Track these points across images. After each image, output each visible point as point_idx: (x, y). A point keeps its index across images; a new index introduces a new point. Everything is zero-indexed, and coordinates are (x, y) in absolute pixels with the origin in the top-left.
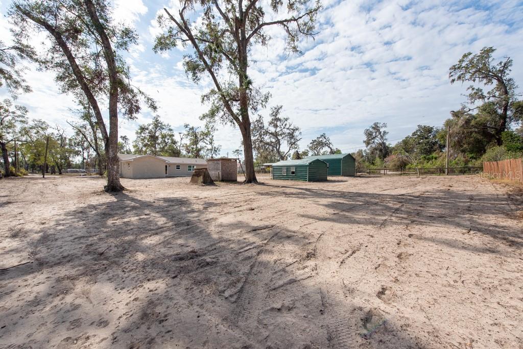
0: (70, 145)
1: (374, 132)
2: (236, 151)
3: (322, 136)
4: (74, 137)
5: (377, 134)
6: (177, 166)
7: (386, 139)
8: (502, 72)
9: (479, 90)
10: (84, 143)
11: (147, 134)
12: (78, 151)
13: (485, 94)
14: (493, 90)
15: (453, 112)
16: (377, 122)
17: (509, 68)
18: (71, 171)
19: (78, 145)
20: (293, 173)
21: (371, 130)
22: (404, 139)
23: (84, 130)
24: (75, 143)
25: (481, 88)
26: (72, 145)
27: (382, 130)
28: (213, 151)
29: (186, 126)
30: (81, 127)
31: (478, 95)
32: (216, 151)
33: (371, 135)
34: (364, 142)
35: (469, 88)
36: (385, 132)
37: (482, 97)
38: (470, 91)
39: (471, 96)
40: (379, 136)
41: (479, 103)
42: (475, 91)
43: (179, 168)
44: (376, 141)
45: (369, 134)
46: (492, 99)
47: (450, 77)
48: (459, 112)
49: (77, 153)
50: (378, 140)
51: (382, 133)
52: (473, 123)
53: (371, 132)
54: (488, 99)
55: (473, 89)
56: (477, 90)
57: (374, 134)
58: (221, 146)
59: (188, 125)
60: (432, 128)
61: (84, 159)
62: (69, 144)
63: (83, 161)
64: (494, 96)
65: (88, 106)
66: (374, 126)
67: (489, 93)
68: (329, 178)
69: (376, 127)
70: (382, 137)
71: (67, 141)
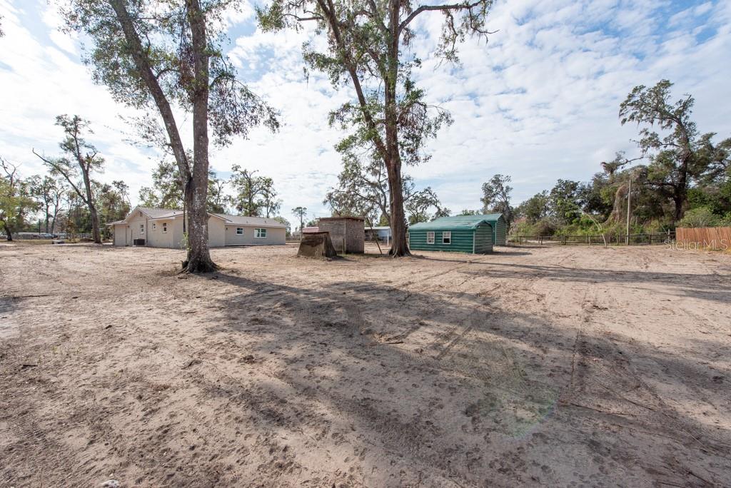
0: (23, 193)
1: (494, 188)
2: (298, 208)
3: (427, 190)
4: (29, 181)
5: (499, 190)
6: (238, 229)
7: (509, 197)
8: (681, 112)
9: (654, 135)
10: (48, 191)
11: (172, 179)
12: (39, 203)
13: (661, 140)
14: (670, 136)
15: (604, 163)
16: (498, 174)
17: (690, 108)
18: (23, 236)
19: (38, 193)
20: (446, 240)
21: (491, 184)
22: (533, 197)
23: (65, 167)
24: (32, 190)
25: (656, 132)
26: (27, 194)
27: (504, 185)
28: (269, 208)
29: (236, 168)
30: (59, 162)
31: (653, 141)
32: (274, 208)
33: (491, 191)
34: (483, 200)
35: (641, 132)
36: (508, 188)
37: (657, 144)
38: (643, 136)
39: (644, 143)
40: (501, 193)
41: (654, 152)
42: (649, 136)
43: (241, 233)
44: (497, 199)
45: (488, 190)
46: (670, 148)
47: (620, 115)
48: (613, 163)
49: (36, 207)
50: (498, 199)
51: (504, 189)
52: (650, 177)
53: (490, 187)
54: (665, 147)
55: (647, 133)
56: (651, 134)
57: (494, 190)
58: (282, 201)
59: (239, 167)
60: (576, 184)
61: (48, 216)
62: (21, 192)
63: (47, 220)
64: (672, 144)
65: (73, 127)
66: (494, 179)
67: (666, 139)
68: (496, 249)
69: (497, 181)
70: (504, 195)
71: (18, 187)
